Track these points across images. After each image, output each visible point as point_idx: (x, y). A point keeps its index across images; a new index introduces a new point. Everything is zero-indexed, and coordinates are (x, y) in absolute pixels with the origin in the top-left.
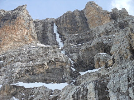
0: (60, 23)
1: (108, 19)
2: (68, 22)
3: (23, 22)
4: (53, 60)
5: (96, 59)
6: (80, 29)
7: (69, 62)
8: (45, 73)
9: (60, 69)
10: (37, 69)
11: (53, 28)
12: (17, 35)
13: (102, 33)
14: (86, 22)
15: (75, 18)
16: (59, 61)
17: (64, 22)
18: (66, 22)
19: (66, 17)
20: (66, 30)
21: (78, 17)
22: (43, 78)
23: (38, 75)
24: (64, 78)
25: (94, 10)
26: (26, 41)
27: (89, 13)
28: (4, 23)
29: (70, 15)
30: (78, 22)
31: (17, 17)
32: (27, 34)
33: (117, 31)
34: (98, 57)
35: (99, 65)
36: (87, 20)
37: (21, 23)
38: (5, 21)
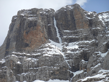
0: (58, 18)
1: (87, 26)
2: (63, 19)
3: (40, 28)
4: (62, 67)
5: (80, 65)
6: (71, 26)
7: (69, 68)
8: (59, 74)
9: (65, 72)
10: (56, 72)
11: (54, 22)
12: (37, 38)
13: (84, 38)
14: (74, 22)
15: (67, 16)
16: (65, 68)
17: (60, 18)
18: (62, 19)
19: (62, 14)
20: (62, 26)
21: (69, 16)
22: (59, 77)
23: (56, 75)
24: (67, 77)
25: (79, 14)
26: (43, 42)
27: (76, 15)
28: (30, 29)
29: (64, 13)
30: (70, 21)
31: (37, 25)
32: (43, 36)
33: (92, 38)
34: (81, 64)
35: (81, 68)
36: (75, 20)
37: (39, 29)
38: (30, 27)
